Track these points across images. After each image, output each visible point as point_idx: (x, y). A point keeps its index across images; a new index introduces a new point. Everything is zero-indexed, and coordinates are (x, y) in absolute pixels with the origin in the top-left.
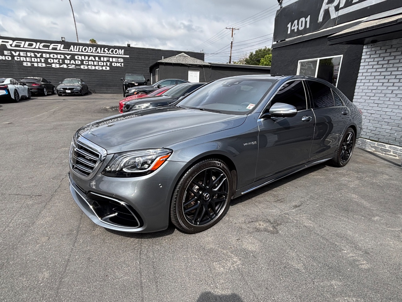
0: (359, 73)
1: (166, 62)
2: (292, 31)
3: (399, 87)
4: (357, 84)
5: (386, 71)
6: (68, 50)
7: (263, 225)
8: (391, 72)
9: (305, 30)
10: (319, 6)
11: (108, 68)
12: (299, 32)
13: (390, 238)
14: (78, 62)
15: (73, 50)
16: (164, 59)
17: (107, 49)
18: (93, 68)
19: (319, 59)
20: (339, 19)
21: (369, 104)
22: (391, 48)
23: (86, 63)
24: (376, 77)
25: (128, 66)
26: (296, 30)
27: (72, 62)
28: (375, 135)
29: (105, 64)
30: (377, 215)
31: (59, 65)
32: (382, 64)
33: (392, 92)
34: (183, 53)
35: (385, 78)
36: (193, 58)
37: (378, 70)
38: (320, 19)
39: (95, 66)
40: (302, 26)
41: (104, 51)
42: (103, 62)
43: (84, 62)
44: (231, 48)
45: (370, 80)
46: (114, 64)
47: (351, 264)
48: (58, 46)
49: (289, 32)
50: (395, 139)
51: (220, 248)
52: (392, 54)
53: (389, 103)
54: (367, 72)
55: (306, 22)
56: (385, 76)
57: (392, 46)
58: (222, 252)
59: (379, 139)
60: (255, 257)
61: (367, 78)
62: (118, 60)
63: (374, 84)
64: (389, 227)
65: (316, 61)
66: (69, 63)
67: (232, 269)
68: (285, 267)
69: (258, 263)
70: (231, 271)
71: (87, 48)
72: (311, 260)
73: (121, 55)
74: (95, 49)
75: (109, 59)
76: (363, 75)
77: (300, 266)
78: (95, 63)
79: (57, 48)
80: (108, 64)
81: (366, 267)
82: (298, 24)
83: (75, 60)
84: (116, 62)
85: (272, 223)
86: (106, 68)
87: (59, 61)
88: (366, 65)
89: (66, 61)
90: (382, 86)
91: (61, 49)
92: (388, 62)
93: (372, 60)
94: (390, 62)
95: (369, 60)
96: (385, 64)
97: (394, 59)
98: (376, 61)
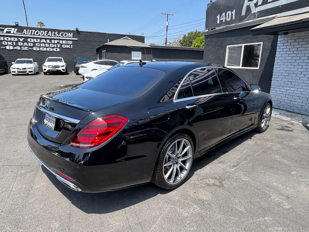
0: (275, 57)
1: (112, 44)
2: (221, 21)
3: (306, 69)
4: (275, 66)
5: (296, 56)
6: (21, 33)
7: (212, 181)
8: (300, 57)
9: (232, 21)
10: (242, 2)
11: (58, 50)
12: (227, 23)
13: (304, 186)
14: (31, 44)
15: (26, 34)
16: (109, 42)
17: (57, 33)
18: (45, 49)
19: (243, 45)
20: (258, 13)
21: (284, 82)
22: (299, 38)
23: (38, 45)
24: (289, 61)
25: (76, 47)
26: (224, 21)
27: (26, 44)
28: (290, 107)
29: (56, 46)
30: (295, 170)
31: (12, 47)
32: (292, 51)
33: (301, 73)
34: (126, 37)
35: (295, 61)
36: (135, 41)
37: (290, 55)
38: (243, 13)
39: (47, 47)
40: (229, 18)
41: (54, 34)
42: (54, 44)
43: (37, 44)
44: (167, 31)
45: (284, 63)
46: (64, 46)
47: (278, 206)
48: (11, 30)
49: (218, 22)
50: (306, 110)
51: (183, 199)
52: (300, 43)
53: (299, 81)
54: (282, 57)
55: (232, 15)
57: (299, 37)
58: (184, 202)
59: (293, 110)
60: (209, 204)
61: (282, 61)
62: (67, 42)
63: (288, 66)
64: (303, 179)
65: (242, 47)
66: (22, 45)
67: (194, 213)
68: (232, 210)
69: (212, 208)
70: (194, 214)
71: (39, 32)
72: (249, 204)
73: (70, 38)
74: (46, 32)
75: (59, 41)
76: (279, 59)
77: (242, 209)
78: (47, 45)
79: (11, 32)
80: (59, 45)
81: (288, 207)
82: (226, 16)
83: (28, 42)
84: (66, 44)
85: (218, 180)
86: (57, 50)
87: (12, 43)
88: (281, 51)
89: (19, 44)
90: (294, 68)
91: (15, 32)
92: (297, 49)
93: (285, 47)
94: (299, 49)
95: (283, 47)
96: (295, 51)
97: (302, 47)
98: (288, 48)
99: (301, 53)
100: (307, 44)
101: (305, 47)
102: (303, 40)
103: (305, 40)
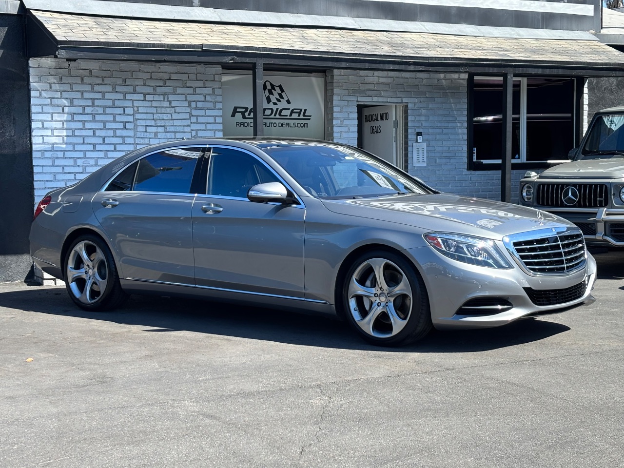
0: (31, 120)
5: (94, 121)
8: (104, 122)
24: (77, 133)
32: (80, 106)
35: (94, 134)
37: (77, 117)
45: (64, 137)
54: (52, 120)
56: (94, 130)
57: (91, 71)
61: (56, 133)
76: (45, 126)
88: (47, 105)
90: (93, 151)
92: (93, 103)
93: (58, 95)
94: (97, 103)
95: (50, 94)
96: (88, 106)
97: (103, 98)
98: (67, 98)
99: (104, 114)
100: (114, 91)
101: (111, 100)
102: (103, 80)
103: (107, 81)
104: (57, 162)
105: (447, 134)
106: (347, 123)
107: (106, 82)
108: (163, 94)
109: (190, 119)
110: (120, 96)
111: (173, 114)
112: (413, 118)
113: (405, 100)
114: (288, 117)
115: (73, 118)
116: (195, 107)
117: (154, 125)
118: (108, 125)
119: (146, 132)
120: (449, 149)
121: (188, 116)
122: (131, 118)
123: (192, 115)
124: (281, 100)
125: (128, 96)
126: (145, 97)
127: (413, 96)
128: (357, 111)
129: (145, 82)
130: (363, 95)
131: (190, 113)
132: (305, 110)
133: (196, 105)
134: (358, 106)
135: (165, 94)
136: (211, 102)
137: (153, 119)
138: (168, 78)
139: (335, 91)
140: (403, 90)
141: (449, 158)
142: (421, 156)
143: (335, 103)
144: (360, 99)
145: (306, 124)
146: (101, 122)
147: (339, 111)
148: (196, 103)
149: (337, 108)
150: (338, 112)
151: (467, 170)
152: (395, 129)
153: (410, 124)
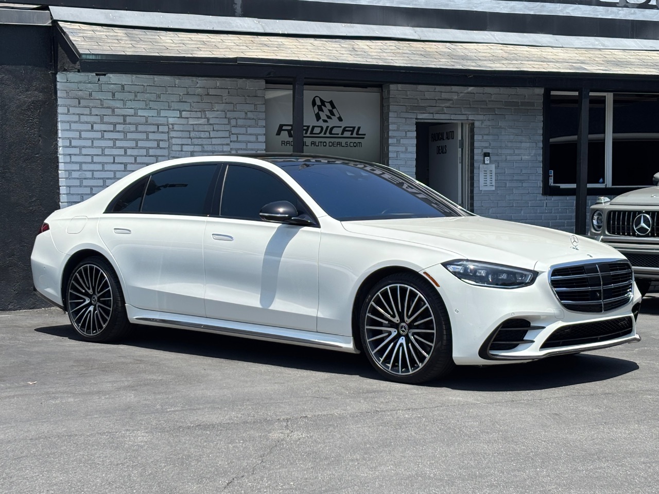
4: (61, 167)
5: (125, 139)
8: (136, 141)
24: (107, 152)
32: (111, 123)
35: (126, 152)
37: (107, 135)
45: (92, 156)
54: (80, 138)
56: (125, 149)
57: (123, 86)
61: (84, 151)
76: (72, 145)
92: (125, 120)
93: (87, 111)
94: (129, 120)
95: (78, 111)
96: (120, 124)
97: (136, 115)
98: (97, 115)
99: (136, 131)
100: (148, 107)
101: (144, 116)
102: (136, 96)
103: (139, 96)
104: (85, 183)
105: (519, 155)
106: (404, 143)
107: (138, 98)
108: (201, 110)
109: (229, 137)
110: (154, 113)
111: (211, 132)
112: (480, 137)
113: (471, 117)
114: (340, 136)
115: (103, 136)
116: (235, 124)
117: (190, 143)
118: (140, 144)
119: (182, 151)
120: (521, 171)
121: (227, 134)
122: (165, 137)
123: (231, 133)
124: (332, 116)
125: (163, 113)
126: (181, 114)
127: (481, 113)
128: (415, 129)
129: (181, 97)
130: (423, 112)
131: (230, 131)
132: (359, 128)
133: (237, 123)
134: (417, 124)
135: (203, 111)
136: (253, 119)
137: (190, 138)
138: (207, 94)
139: (391, 107)
140: (468, 106)
141: (521, 181)
142: (488, 179)
143: (391, 120)
144: (420, 116)
145: (360, 143)
146: (134, 140)
147: (396, 129)
148: (237, 120)
149: (394, 125)
150: (394, 130)
151: (542, 194)
152: (460, 149)
153: (476, 144)
